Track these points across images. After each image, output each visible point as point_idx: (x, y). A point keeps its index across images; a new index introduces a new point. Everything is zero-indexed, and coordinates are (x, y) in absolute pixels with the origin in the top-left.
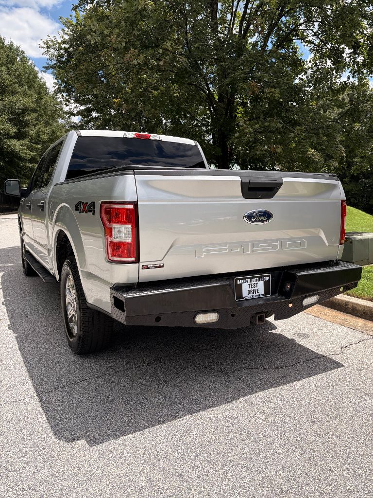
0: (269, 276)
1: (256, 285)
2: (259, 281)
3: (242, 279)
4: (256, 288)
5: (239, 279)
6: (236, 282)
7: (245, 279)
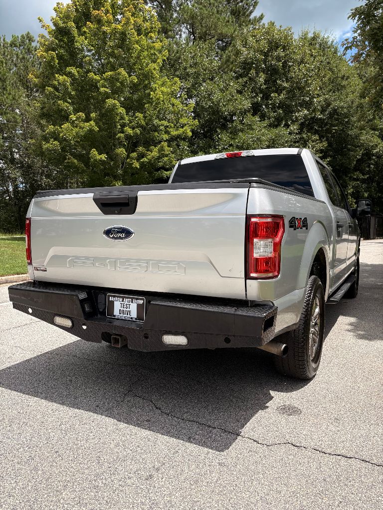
0: (143, 300)
1: (128, 306)
2: (132, 302)
3: (114, 296)
4: (128, 309)
5: (112, 296)
6: (109, 299)
7: (118, 297)
